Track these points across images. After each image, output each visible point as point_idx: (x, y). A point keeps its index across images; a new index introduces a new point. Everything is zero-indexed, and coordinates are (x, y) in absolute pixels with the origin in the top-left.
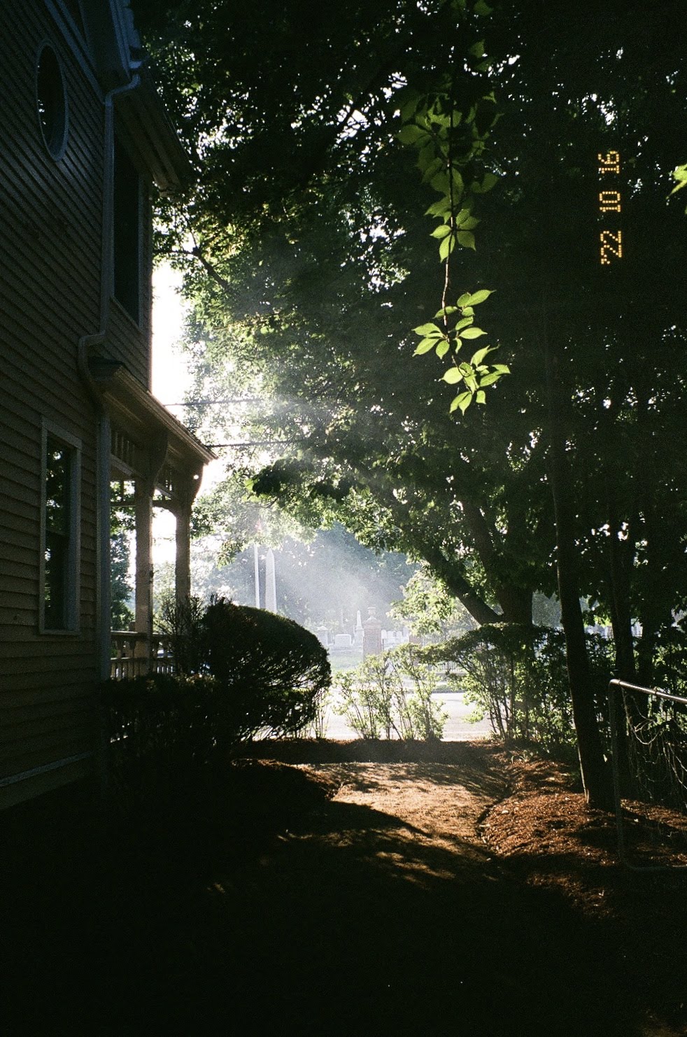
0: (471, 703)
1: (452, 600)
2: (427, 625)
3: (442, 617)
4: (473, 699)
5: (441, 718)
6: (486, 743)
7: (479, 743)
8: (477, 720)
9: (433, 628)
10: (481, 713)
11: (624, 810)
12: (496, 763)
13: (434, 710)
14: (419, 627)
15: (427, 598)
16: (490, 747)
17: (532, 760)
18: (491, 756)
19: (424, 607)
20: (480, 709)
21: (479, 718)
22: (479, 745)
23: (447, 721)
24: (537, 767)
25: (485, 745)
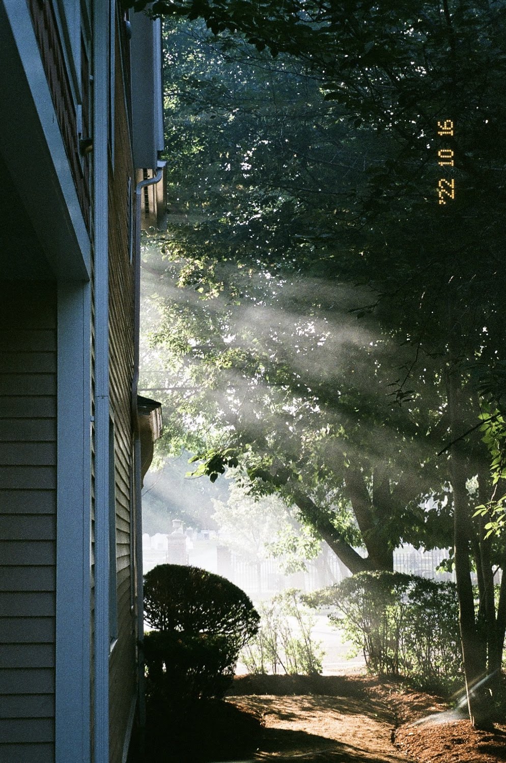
0: (346, 642)
1: (319, 542)
2: (294, 565)
3: (308, 558)
4: (349, 638)
5: (319, 655)
6: (361, 677)
7: (356, 677)
8: (352, 657)
9: (300, 567)
10: (356, 650)
11: (497, 730)
12: (375, 695)
13: (313, 648)
14: (286, 567)
15: (297, 541)
16: (366, 681)
17: (407, 693)
18: (369, 689)
19: (295, 549)
20: (355, 648)
21: (354, 655)
22: (356, 679)
23: (324, 657)
24: (414, 699)
25: (362, 679)
